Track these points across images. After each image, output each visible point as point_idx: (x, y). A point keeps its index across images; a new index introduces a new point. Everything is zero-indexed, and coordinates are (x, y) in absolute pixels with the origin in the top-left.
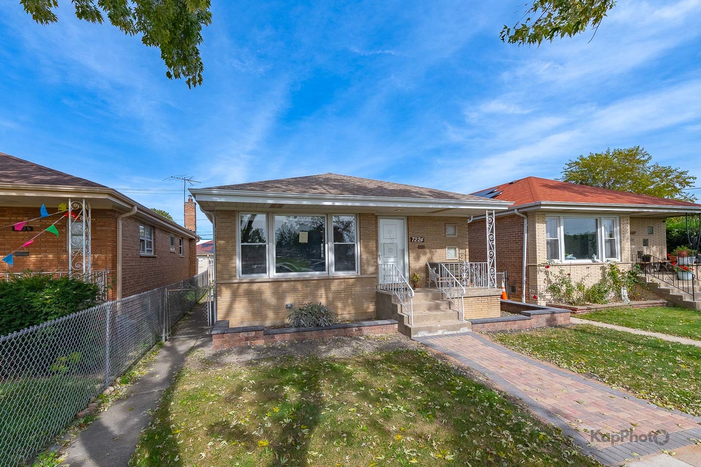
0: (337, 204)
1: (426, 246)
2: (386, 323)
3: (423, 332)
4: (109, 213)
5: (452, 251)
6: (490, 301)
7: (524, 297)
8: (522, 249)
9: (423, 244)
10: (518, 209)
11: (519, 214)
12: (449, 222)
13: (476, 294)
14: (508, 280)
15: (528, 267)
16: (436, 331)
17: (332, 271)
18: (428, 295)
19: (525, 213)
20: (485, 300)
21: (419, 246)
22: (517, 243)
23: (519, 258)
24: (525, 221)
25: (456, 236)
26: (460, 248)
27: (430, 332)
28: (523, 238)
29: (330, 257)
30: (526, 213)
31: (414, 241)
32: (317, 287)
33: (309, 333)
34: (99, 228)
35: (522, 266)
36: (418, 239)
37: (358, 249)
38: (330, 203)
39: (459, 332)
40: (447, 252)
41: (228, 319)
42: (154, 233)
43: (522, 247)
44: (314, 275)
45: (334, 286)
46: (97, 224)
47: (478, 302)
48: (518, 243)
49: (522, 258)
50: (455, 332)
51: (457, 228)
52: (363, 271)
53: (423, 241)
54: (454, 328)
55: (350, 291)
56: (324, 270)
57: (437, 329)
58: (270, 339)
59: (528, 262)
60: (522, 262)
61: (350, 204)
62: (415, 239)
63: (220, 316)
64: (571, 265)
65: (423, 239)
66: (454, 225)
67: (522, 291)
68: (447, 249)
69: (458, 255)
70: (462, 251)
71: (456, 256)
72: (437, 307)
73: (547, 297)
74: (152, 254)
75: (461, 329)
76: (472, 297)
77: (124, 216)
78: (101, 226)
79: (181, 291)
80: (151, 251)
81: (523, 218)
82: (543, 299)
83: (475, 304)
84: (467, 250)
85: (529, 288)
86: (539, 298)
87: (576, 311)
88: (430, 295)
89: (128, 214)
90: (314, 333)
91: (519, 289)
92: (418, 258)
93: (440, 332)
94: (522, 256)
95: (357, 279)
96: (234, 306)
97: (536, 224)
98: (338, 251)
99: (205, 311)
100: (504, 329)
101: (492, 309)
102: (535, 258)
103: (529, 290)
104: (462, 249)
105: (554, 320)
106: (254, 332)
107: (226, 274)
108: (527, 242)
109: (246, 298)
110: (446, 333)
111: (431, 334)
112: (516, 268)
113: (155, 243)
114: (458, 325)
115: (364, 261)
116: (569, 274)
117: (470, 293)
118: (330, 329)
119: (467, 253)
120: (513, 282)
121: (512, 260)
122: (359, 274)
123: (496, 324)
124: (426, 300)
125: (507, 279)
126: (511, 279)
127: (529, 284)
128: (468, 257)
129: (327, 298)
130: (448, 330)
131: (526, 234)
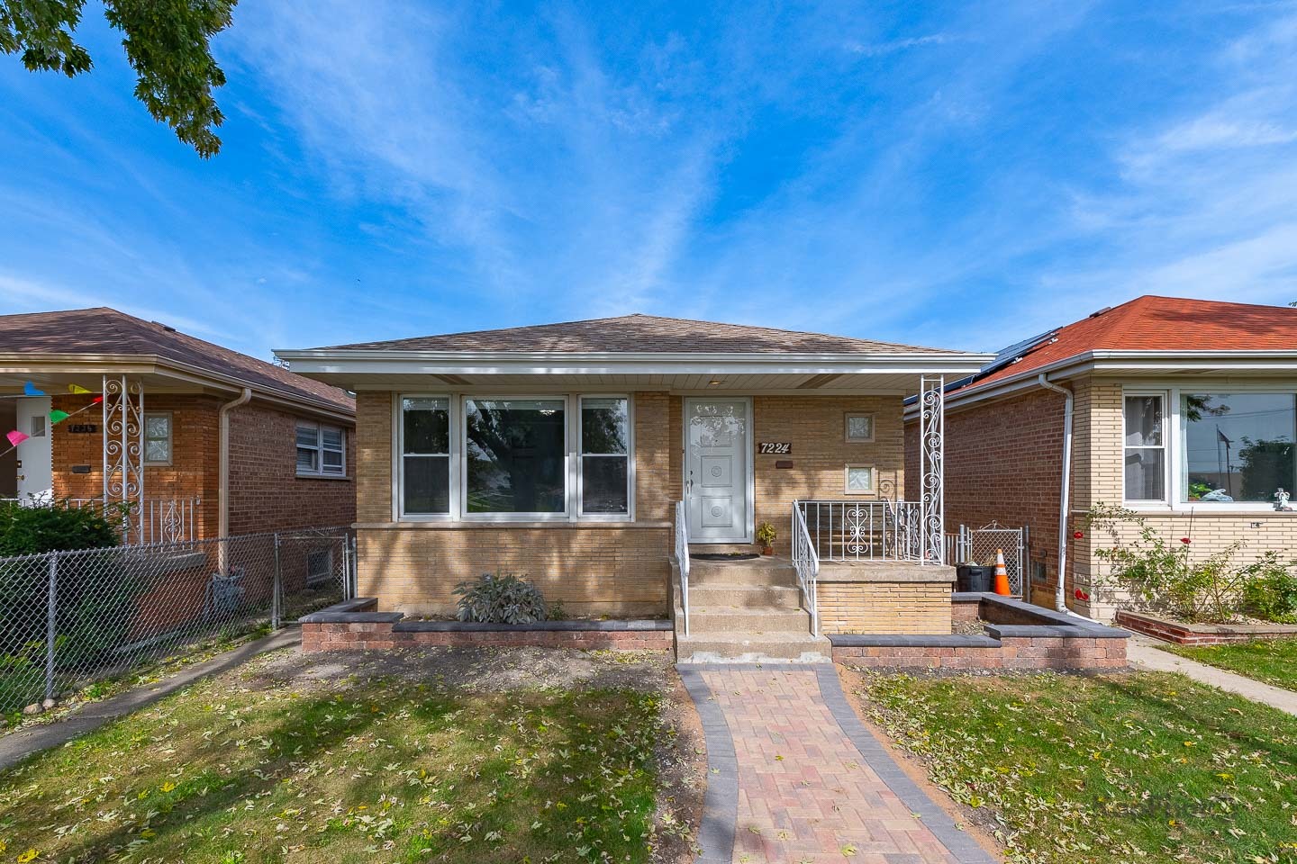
0: (556, 371)
1: (795, 462)
2: (644, 627)
3: (705, 654)
4: (200, 401)
5: (862, 476)
6: (923, 595)
7: (1062, 591)
8: (1060, 474)
9: (787, 458)
10: (1047, 374)
11: (1049, 386)
12: (855, 410)
13: (883, 576)
14: (1030, 547)
15: (1071, 517)
16: (739, 655)
17: (575, 513)
18: (759, 572)
19: (1069, 384)
20: (910, 591)
21: (778, 462)
22: (1051, 457)
23: (1053, 494)
24: (1069, 403)
25: (873, 441)
26: (881, 468)
27: (723, 655)
28: (1062, 446)
29: (573, 484)
30: (1071, 382)
31: (765, 452)
32: (543, 546)
33: (481, 635)
34: (186, 427)
35: (1058, 515)
36: (776, 448)
37: (633, 466)
38: (541, 371)
39: (796, 661)
40: (847, 477)
41: (375, 597)
42: (347, 438)
43: (1061, 468)
44: (540, 518)
45: (579, 543)
46: (183, 420)
47: (889, 594)
48: (1054, 457)
49: (1060, 494)
50: (788, 661)
51: (874, 420)
52: (642, 515)
53: (789, 452)
54: (784, 651)
55: (611, 555)
56: (562, 510)
57: (740, 650)
58: (404, 639)
59: (1071, 505)
60: (1059, 506)
61: (583, 371)
62: (768, 448)
63: (361, 590)
64: (1191, 516)
65: (789, 448)
66: (869, 414)
67: (1056, 577)
68: (847, 470)
69: (875, 485)
70: (889, 476)
71: (870, 486)
72: (770, 600)
73: (1118, 596)
74: (343, 475)
75: (803, 654)
76: (871, 582)
77: (230, 405)
78: (188, 423)
79: (299, 540)
80: (340, 469)
81: (1065, 396)
82: (1105, 600)
83: (880, 599)
84: (901, 473)
85: (1072, 570)
86: (1093, 597)
87: (1183, 635)
88: (765, 571)
89: (235, 403)
90: (490, 635)
91: (1053, 572)
92: (774, 492)
93: (748, 658)
94: (1060, 489)
95: (628, 529)
96: (386, 572)
97: (1092, 410)
98: (591, 471)
99: (339, 578)
100: (920, 664)
101: (928, 614)
102: (1088, 495)
103: (1072, 575)
104: (888, 469)
105: (1075, 653)
106: (375, 625)
107: (374, 512)
108: (1072, 456)
109: (410, 559)
110: (763, 661)
111: (726, 661)
112: (1048, 520)
113: (347, 456)
114: (794, 644)
115: (644, 493)
116: (1186, 541)
117: (866, 573)
118: (525, 631)
119: (901, 480)
120: (1041, 554)
121: (1039, 499)
122: (633, 520)
123: (899, 652)
124: (753, 582)
125: (1029, 545)
126: (1038, 546)
127: (1073, 559)
128: (901, 489)
129: (562, 566)
130: (769, 655)
131: (1069, 436)
